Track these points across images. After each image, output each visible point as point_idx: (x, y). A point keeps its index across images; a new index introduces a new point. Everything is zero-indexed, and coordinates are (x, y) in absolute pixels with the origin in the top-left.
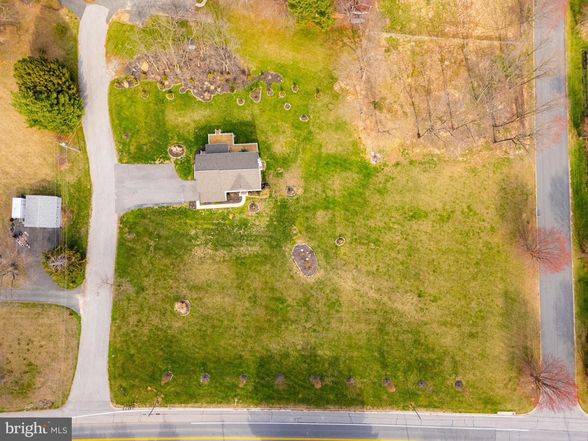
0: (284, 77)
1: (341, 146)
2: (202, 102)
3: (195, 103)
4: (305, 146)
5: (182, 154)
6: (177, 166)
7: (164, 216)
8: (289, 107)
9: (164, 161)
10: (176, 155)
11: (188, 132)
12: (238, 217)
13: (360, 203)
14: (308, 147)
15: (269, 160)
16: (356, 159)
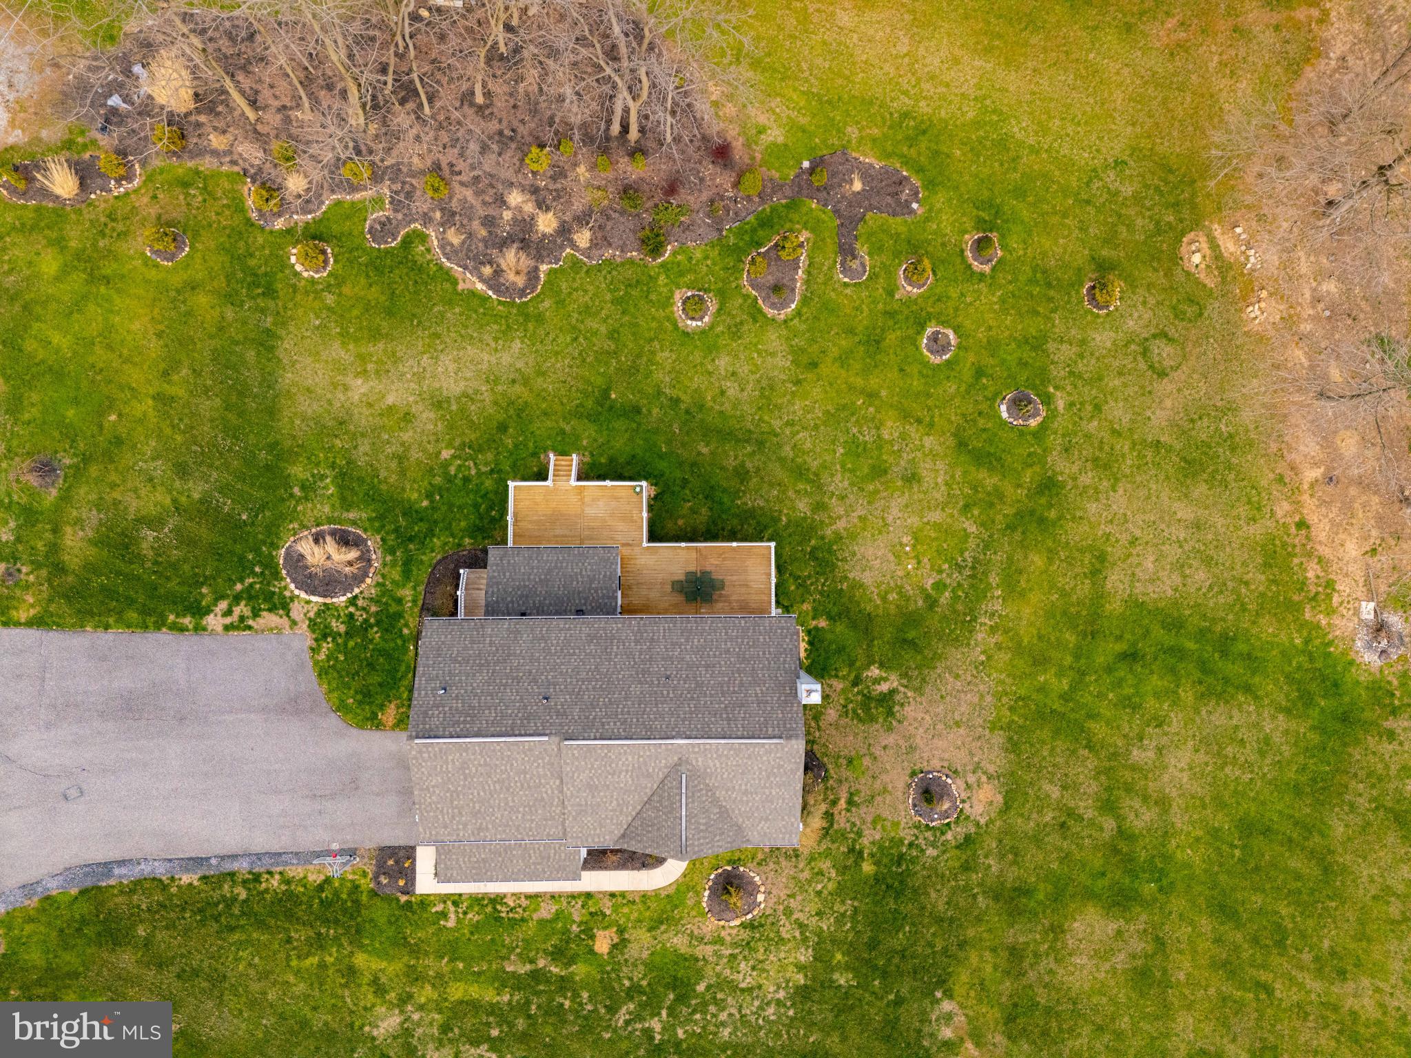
0: (931, 185)
1: (1208, 561)
2: (485, 299)
3: (450, 303)
4: (1018, 556)
5: (359, 579)
6: (327, 646)
7: (232, 929)
8: (944, 349)
9: (256, 614)
10: (326, 583)
11: (400, 459)
12: (642, 943)
13: (1298, 877)
14: (1037, 560)
15: (823, 623)
16: (1283, 637)
